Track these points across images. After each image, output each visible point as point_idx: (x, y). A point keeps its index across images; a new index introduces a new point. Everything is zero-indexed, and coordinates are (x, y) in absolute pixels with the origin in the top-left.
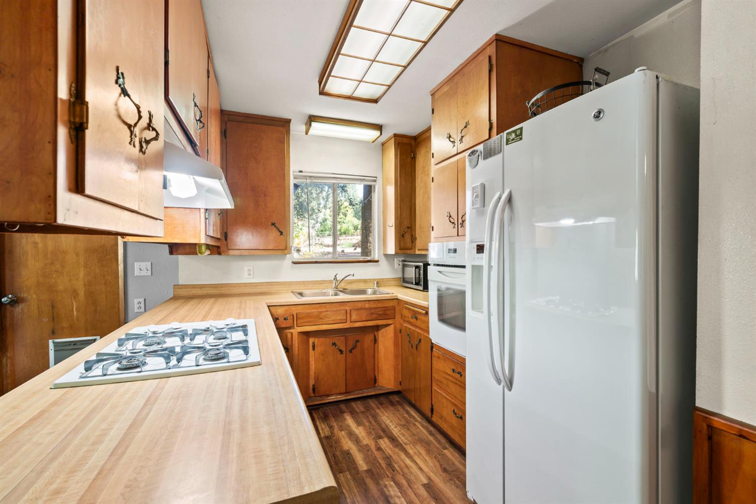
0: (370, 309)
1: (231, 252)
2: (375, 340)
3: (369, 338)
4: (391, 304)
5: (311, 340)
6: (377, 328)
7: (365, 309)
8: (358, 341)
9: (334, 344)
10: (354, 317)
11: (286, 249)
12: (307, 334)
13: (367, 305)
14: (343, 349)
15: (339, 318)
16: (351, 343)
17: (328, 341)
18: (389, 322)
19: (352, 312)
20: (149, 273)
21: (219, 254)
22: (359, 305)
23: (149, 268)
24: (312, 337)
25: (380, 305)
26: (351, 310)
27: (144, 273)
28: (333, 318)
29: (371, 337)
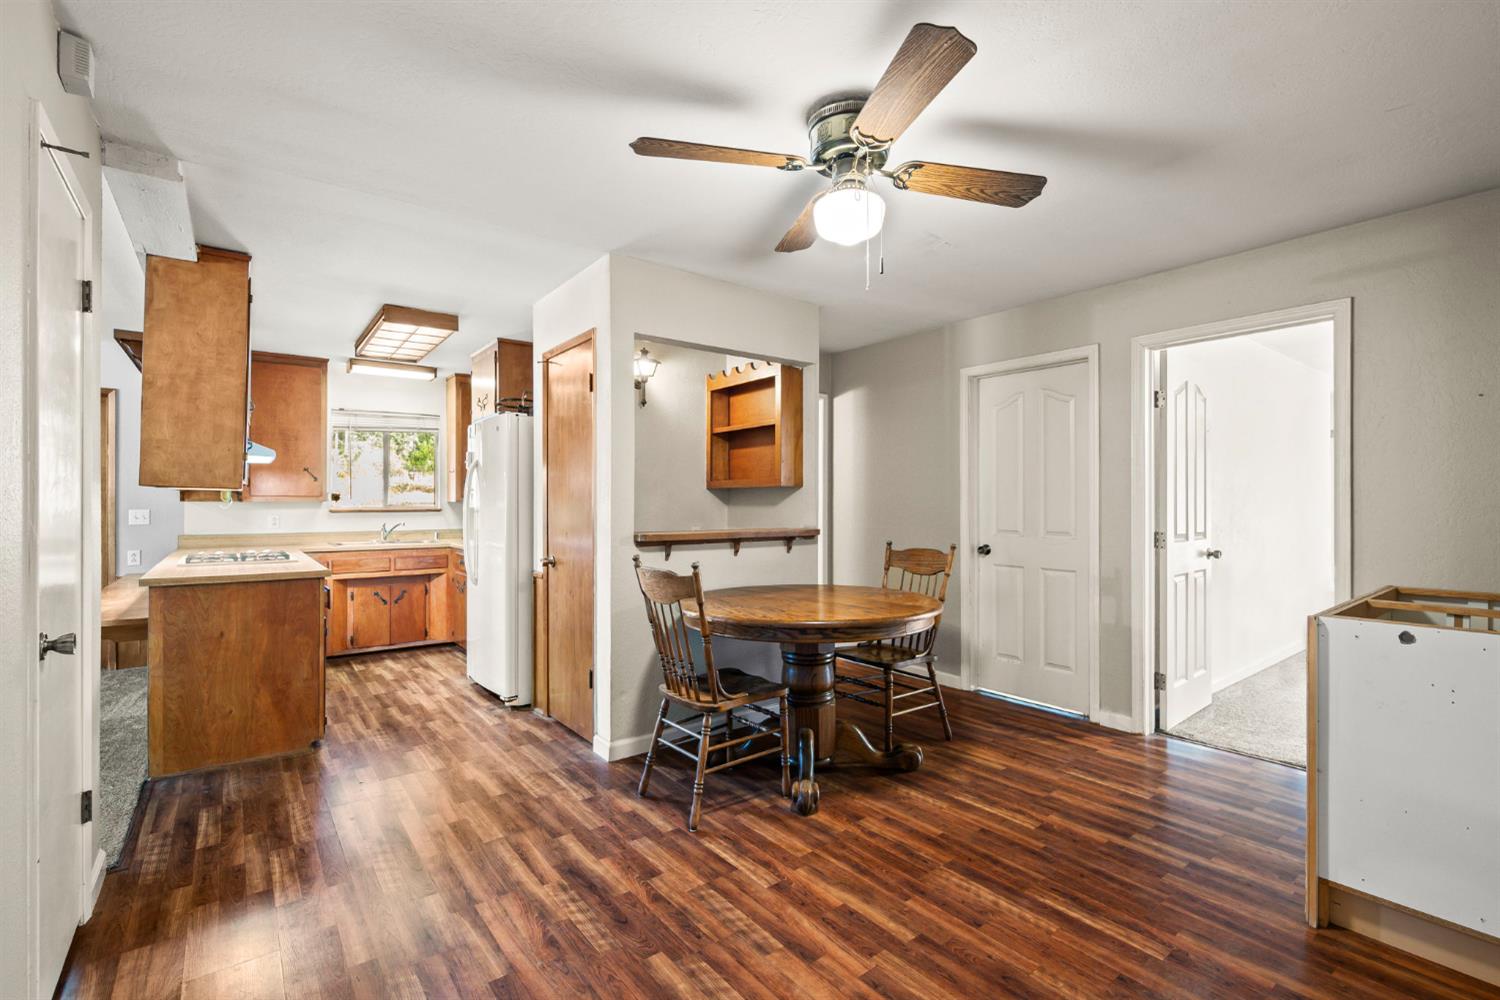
0: (418, 557)
1: (255, 499)
2: (427, 591)
3: (418, 589)
4: (443, 552)
5: (350, 590)
6: (429, 577)
7: (412, 557)
8: (405, 592)
9: (376, 594)
10: (399, 566)
11: (321, 495)
12: (345, 582)
13: (415, 553)
14: (387, 598)
15: (381, 565)
16: (397, 593)
17: (369, 590)
18: (441, 571)
19: (397, 560)
20: (147, 522)
21: (240, 500)
22: (406, 553)
23: (147, 516)
24: (350, 586)
25: (430, 553)
26: (395, 560)
27: (140, 522)
28: (374, 566)
29: (422, 587)
